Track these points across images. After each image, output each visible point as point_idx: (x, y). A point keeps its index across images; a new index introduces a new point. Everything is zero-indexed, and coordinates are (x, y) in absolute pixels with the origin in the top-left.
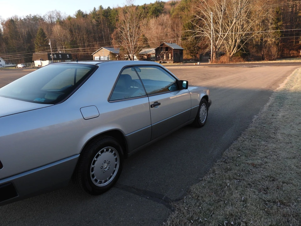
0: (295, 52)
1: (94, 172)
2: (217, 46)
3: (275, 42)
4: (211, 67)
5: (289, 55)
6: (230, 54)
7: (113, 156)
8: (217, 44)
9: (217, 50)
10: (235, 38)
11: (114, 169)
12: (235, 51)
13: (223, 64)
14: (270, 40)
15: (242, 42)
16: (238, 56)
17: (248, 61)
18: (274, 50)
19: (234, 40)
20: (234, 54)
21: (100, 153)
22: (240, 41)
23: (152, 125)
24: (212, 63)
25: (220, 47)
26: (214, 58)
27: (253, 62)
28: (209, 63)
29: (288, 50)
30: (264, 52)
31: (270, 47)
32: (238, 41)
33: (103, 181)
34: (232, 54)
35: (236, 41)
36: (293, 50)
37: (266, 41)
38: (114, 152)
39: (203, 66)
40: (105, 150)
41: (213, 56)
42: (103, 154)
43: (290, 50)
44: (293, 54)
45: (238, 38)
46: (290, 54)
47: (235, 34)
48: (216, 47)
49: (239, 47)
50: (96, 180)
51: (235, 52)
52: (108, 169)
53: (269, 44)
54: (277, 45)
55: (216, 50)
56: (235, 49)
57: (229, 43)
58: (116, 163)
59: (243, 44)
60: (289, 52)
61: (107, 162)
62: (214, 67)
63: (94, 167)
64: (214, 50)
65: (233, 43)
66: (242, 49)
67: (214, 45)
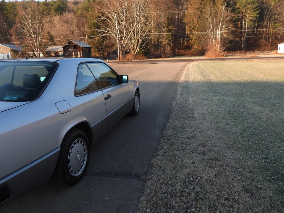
0: (183, 51)
1: (70, 163)
2: (123, 45)
3: (168, 43)
4: (120, 64)
5: (179, 54)
6: (134, 52)
7: (82, 146)
8: (122, 43)
9: (123, 49)
10: (137, 38)
11: (84, 158)
13: (129, 61)
14: (165, 41)
15: (143, 41)
16: (140, 54)
17: (150, 58)
18: (168, 49)
19: (136, 40)
20: (137, 52)
21: (73, 145)
22: (142, 41)
23: (108, 115)
24: (120, 60)
25: (125, 46)
26: (121, 56)
27: (154, 60)
28: (117, 60)
30: (161, 51)
31: (164, 47)
32: (140, 41)
33: (77, 171)
34: (136, 53)
35: (138, 41)
36: (181, 49)
37: (161, 42)
38: (83, 143)
39: (112, 64)
40: (77, 142)
41: (120, 53)
42: (76, 145)
43: (180, 50)
44: (182, 52)
45: (139, 38)
46: (180, 53)
47: (137, 35)
48: (122, 46)
49: (141, 46)
50: (72, 171)
51: (138, 51)
52: (80, 159)
53: (164, 44)
54: (170, 45)
55: (122, 48)
56: (138, 48)
57: (133, 42)
58: (85, 153)
59: (144, 44)
60: (179, 51)
61: (79, 152)
62: (122, 64)
63: (70, 158)
64: (120, 48)
65: (136, 42)
66: (143, 48)
67: (120, 44)
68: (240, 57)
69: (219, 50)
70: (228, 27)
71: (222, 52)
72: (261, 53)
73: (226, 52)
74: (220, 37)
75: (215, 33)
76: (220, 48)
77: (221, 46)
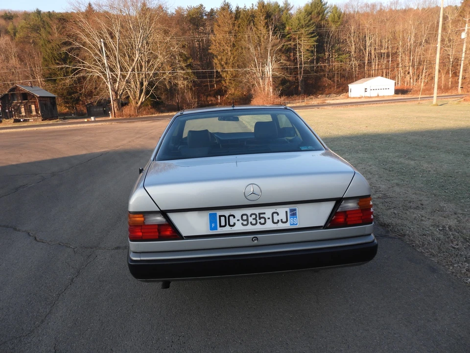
0: (213, 99)
2: (117, 91)
3: (187, 86)
5: (206, 103)
6: (137, 103)
8: (116, 88)
9: (119, 97)
10: (139, 80)
12: (142, 98)
13: (131, 118)
14: (181, 84)
15: (151, 84)
16: (147, 105)
17: (162, 112)
18: (189, 96)
19: (138, 83)
20: (142, 103)
22: (148, 84)
24: (115, 117)
25: (122, 93)
26: (115, 109)
27: (167, 114)
28: (111, 118)
29: (205, 97)
30: (178, 99)
31: (183, 93)
32: (145, 83)
34: (139, 103)
35: (142, 84)
36: (210, 95)
37: (176, 85)
39: (107, 123)
41: (114, 105)
43: (207, 97)
44: (211, 100)
45: (144, 80)
46: (208, 102)
47: (138, 74)
48: (116, 93)
49: (147, 93)
51: (144, 100)
53: (181, 88)
54: (191, 89)
55: (117, 97)
56: (142, 96)
57: (132, 86)
59: (152, 88)
60: (207, 99)
64: (114, 96)
65: (138, 85)
66: (152, 96)
67: (113, 90)
68: (303, 104)
69: (272, 95)
70: (280, 60)
71: (277, 98)
72: (327, 98)
73: (282, 99)
74: (271, 75)
75: (262, 70)
76: (273, 92)
77: (274, 90)
